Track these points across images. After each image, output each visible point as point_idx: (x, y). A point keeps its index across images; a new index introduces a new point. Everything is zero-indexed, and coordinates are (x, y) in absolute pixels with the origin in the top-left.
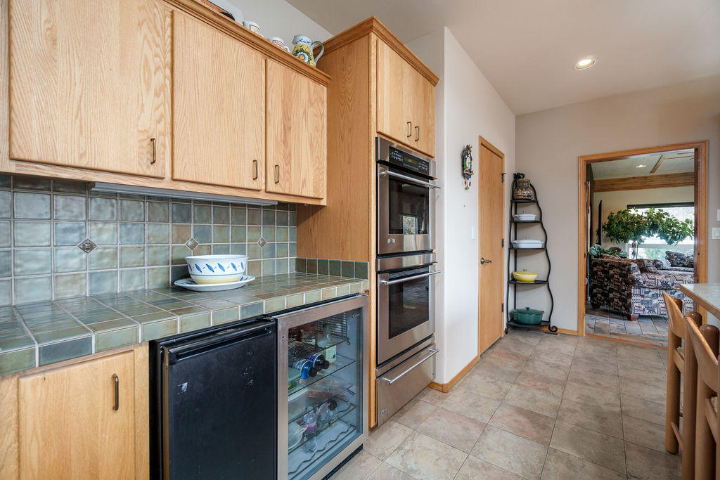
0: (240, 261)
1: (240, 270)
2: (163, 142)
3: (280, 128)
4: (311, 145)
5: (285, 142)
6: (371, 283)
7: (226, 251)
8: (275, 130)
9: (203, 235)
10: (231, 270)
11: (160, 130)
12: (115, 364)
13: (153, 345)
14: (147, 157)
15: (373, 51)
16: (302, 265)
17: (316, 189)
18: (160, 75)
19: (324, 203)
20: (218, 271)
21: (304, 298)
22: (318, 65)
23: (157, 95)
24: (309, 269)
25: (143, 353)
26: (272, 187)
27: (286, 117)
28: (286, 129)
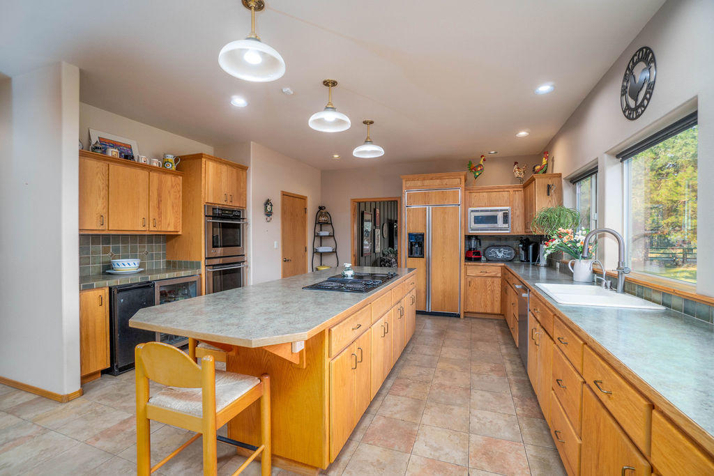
0: (137, 261)
1: (137, 265)
2: (105, 216)
3: (156, 202)
4: (173, 206)
5: (159, 207)
6: (203, 270)
7: (127, 257)
8: (154, 202)
9: (116, 250)
10: (134, 266)
11: (104, 212)
12: (100, 292)
13: (110, 289)
14: (99, 223)
15: (203, 166)
16: (168, 263)
17: (175, 227)
18: (104, 191)
19: (180, 233)
20: (127, 266)
21: (167, 276)
22: (177, 169)
23: (103, 199)
24: (171, 265)
25: (107, 290)
26: (152, 228)
27: (159, 196)
28: (159, 202)
